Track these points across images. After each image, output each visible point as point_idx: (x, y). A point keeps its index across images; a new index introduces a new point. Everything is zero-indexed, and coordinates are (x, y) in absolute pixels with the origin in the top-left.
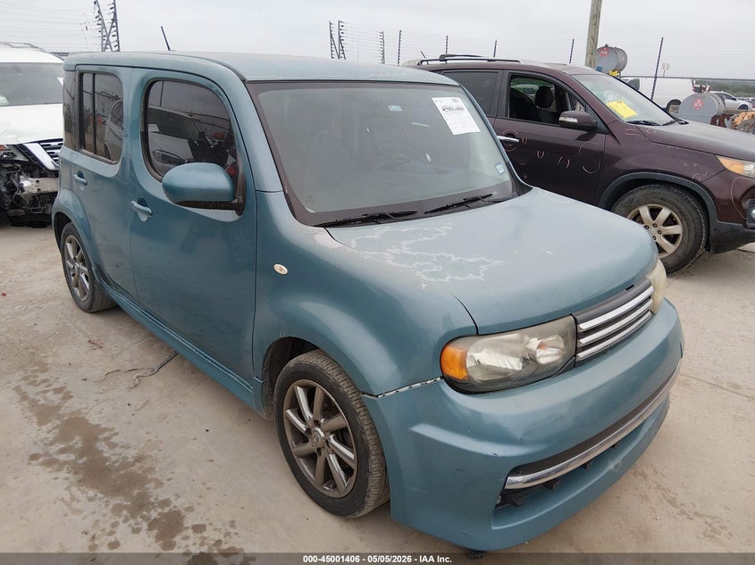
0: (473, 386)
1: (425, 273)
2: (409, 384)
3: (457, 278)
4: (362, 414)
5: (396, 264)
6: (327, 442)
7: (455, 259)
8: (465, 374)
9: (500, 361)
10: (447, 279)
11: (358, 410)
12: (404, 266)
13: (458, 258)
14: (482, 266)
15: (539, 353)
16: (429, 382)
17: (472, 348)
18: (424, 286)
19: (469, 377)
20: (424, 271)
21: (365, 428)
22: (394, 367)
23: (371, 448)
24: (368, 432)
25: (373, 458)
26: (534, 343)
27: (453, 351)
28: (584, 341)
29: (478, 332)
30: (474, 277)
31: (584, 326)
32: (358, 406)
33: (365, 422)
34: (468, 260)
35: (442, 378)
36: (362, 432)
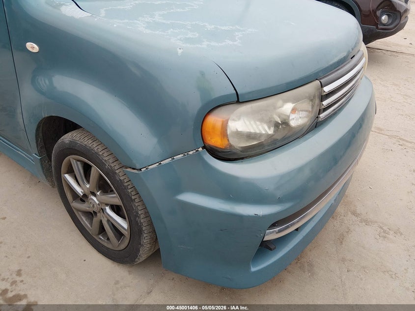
0: (235, 154)
1: (180, 40)
2: (172, 156)
3: (213, 44)
4: (137, 200)
5: (148, 31)
6: (103, 210)
7: (210, 27)
8: (226, 143)
9: (260, 127)
10: (205, 44)
11: (133, 197)
12: (157, 32)
13: (213, 26)
14: (237, 34)
15: (292, 116)
16: (191, 153)
17: (233, 116)
18: (180, 51)
19: (231, 146)
20: (179, 37)
21: (140, 213)
22: (154, 141)
23: (144, 229)
24: (142, 216)
25: (145, 235)
26: (288, 107)
27: (214, 120)
28: (325, 103)
29: (238, 100)
30: (231, 43)
31: (327, 89)
32: (133, 193)
33: (140, 208)
34: (223, 28)
35: (204, 148)
36: (137, 216)
